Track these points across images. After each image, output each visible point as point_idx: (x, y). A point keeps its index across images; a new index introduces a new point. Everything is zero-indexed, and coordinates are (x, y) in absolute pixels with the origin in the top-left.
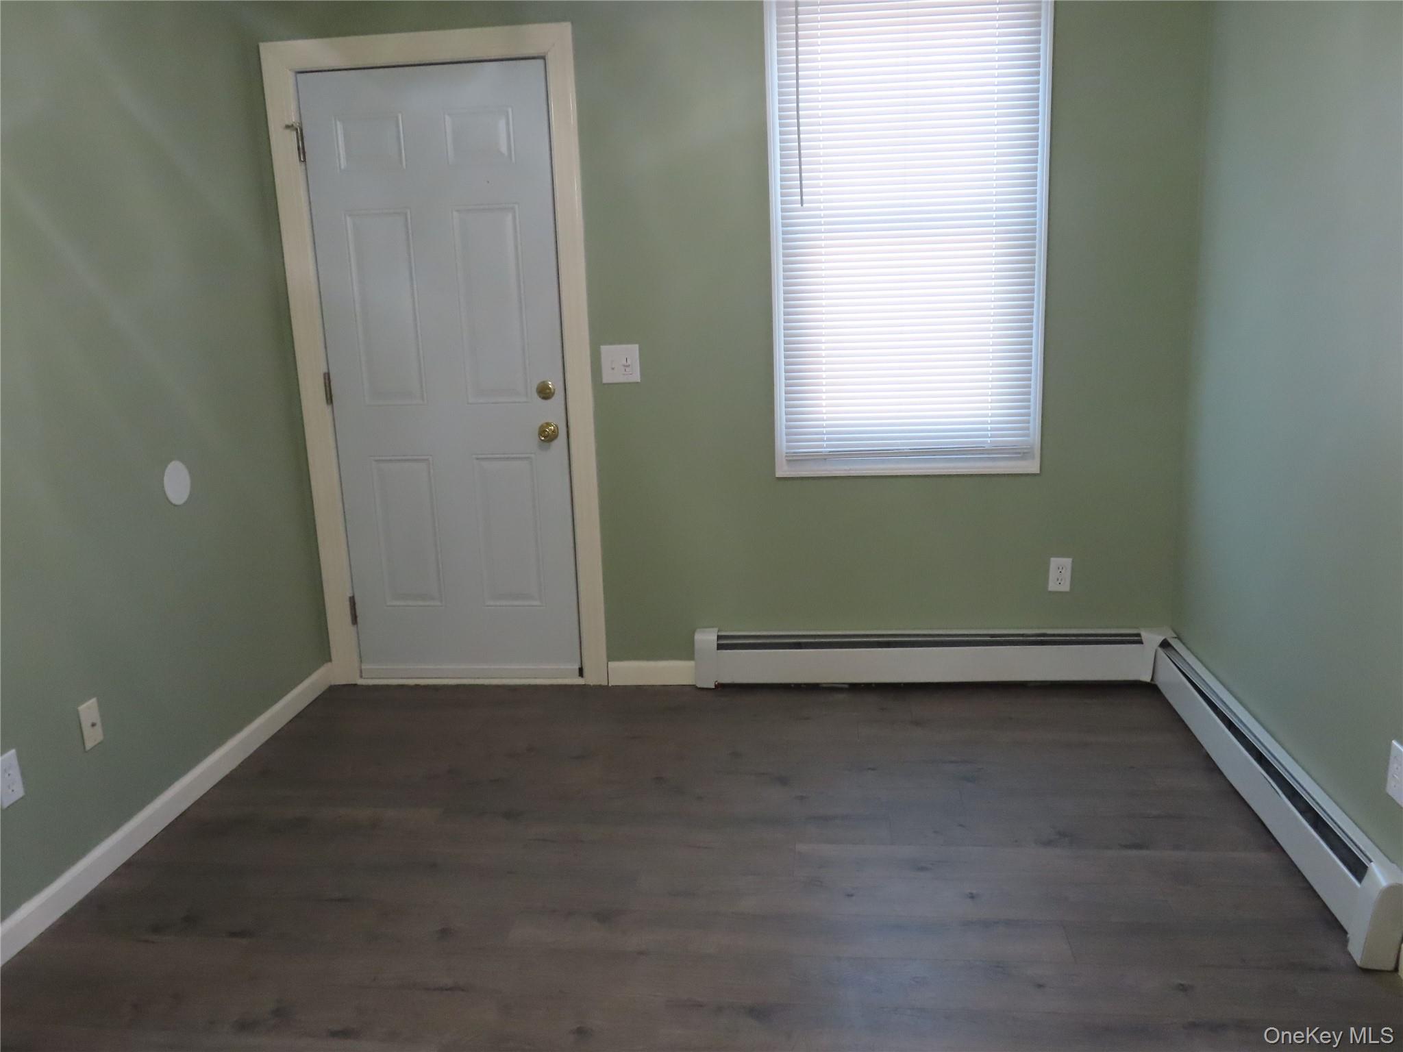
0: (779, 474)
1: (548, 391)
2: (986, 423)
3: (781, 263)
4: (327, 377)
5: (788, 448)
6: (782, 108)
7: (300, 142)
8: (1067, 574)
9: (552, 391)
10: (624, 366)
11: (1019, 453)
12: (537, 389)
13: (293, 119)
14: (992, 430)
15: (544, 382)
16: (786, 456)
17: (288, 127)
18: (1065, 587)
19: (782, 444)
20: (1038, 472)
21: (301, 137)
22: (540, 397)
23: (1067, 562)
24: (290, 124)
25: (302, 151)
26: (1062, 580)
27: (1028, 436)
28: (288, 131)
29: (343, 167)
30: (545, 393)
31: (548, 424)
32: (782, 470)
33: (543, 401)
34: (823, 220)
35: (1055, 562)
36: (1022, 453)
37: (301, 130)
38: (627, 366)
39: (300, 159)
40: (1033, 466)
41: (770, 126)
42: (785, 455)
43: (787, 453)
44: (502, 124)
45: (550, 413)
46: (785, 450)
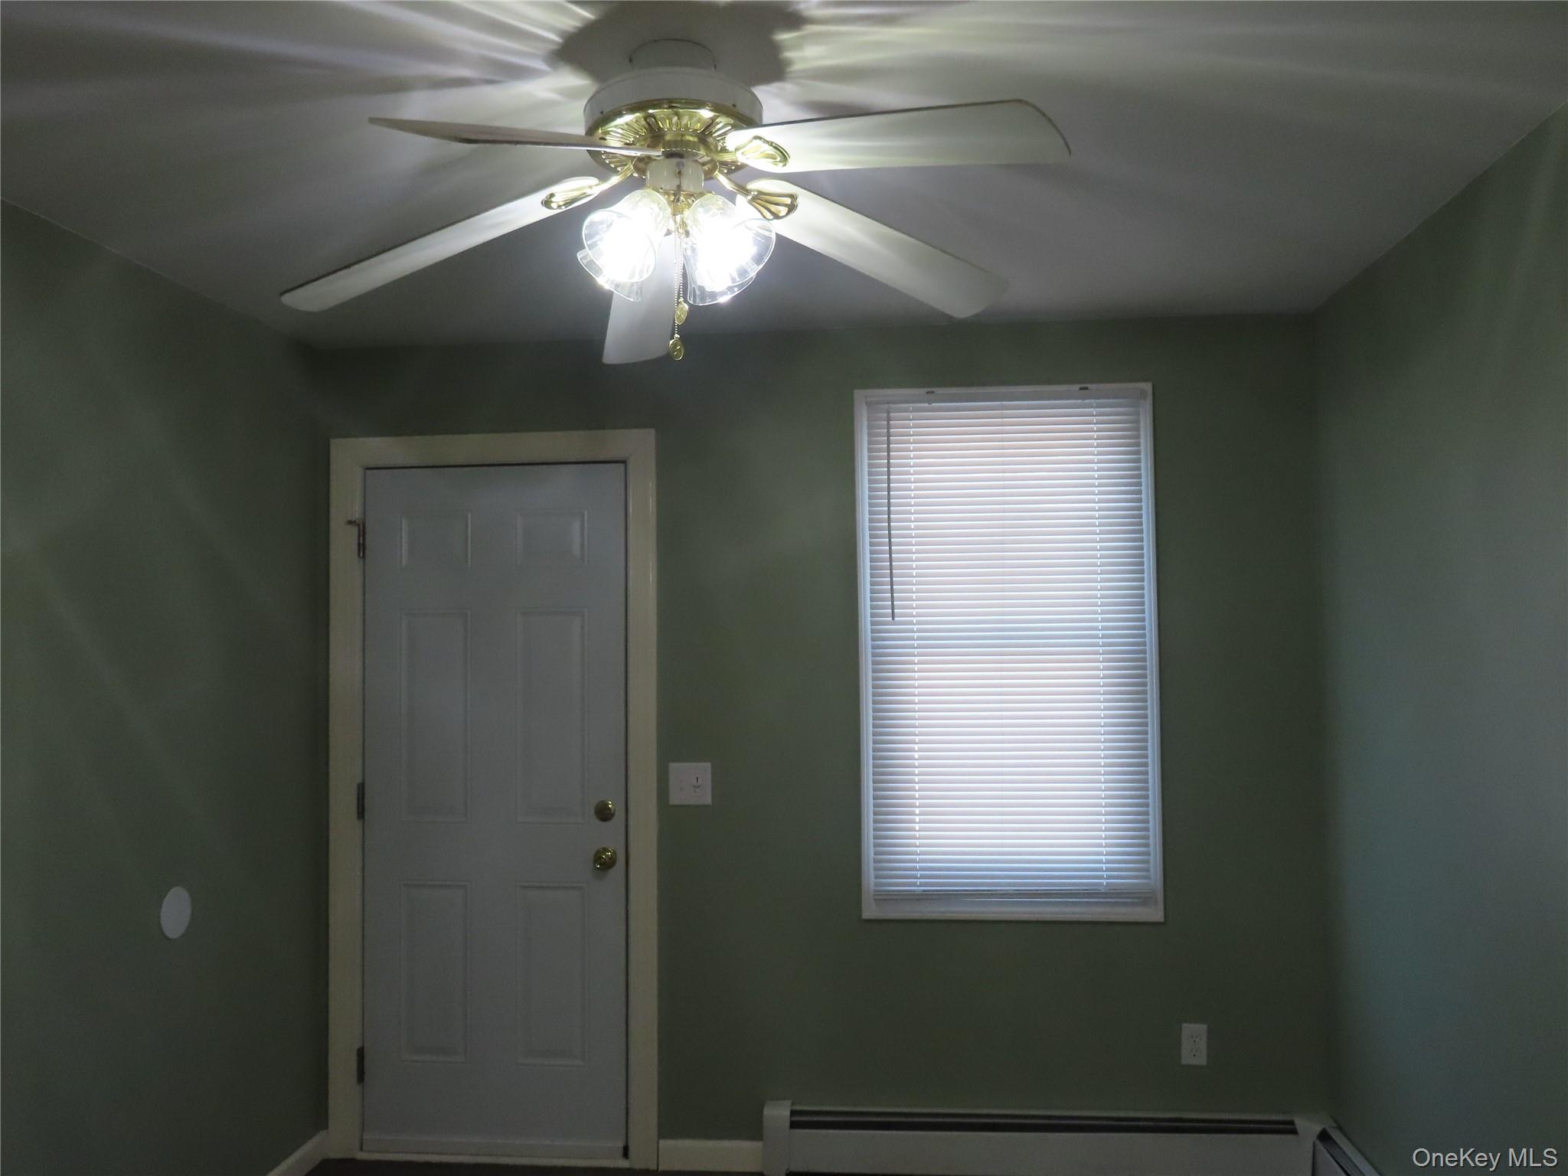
0: (866, 915)
1: (608, 812)
2: (1100, 862)
3: (870, 678)
4: (361, 789)
5: (876, 885)
6: (874, 519)
7: (361, 538)
8: (1203, 1045)
9: (612, 812)
10: (695, 787)
11: (1139, 898)
12: (595, 809)
13: (357, 515)
14: (1108, 870)
15: (603, 801)
16: (875, 895)
17: (350, 522)
18: (1201, 1060)
19: (870, 879)
20: (1162, 920)
21: (362, 533)
22: (598, 818)
23: (1202, 1028)
24: (353, 519)
25: (362, 547)
26: (1196, 1051)
27: (1149, 878)
28: (349, 527)
29: (404, 564)
30: (604, 814)
31: (605, 850)
32: (870, 910)
33: (601, 823)
34: (916, 635)
35: (1188, 1028)
36: (1141, 898)
37: (364, 525)
38: (698, 787)
39: (359, 554)
40: (1155, 913)
41: (860, 549)
42: (872, 893)
43: (875, 891)
44: (576, 525)
45: (608, 837)
46: (872, 887)
